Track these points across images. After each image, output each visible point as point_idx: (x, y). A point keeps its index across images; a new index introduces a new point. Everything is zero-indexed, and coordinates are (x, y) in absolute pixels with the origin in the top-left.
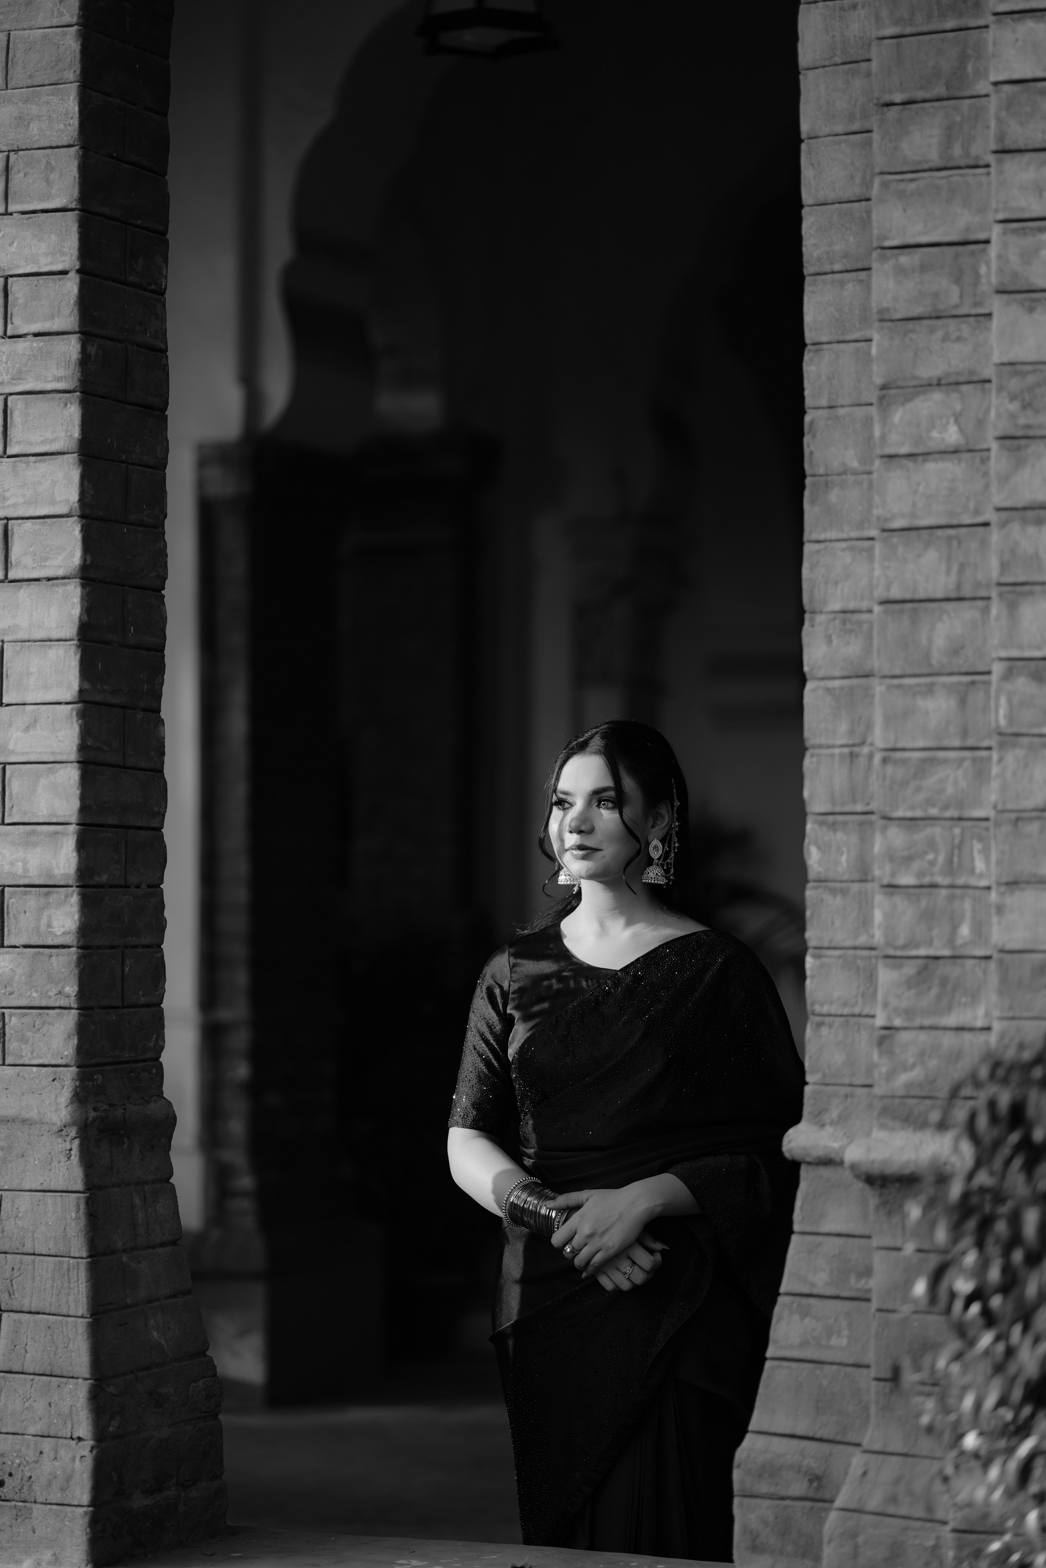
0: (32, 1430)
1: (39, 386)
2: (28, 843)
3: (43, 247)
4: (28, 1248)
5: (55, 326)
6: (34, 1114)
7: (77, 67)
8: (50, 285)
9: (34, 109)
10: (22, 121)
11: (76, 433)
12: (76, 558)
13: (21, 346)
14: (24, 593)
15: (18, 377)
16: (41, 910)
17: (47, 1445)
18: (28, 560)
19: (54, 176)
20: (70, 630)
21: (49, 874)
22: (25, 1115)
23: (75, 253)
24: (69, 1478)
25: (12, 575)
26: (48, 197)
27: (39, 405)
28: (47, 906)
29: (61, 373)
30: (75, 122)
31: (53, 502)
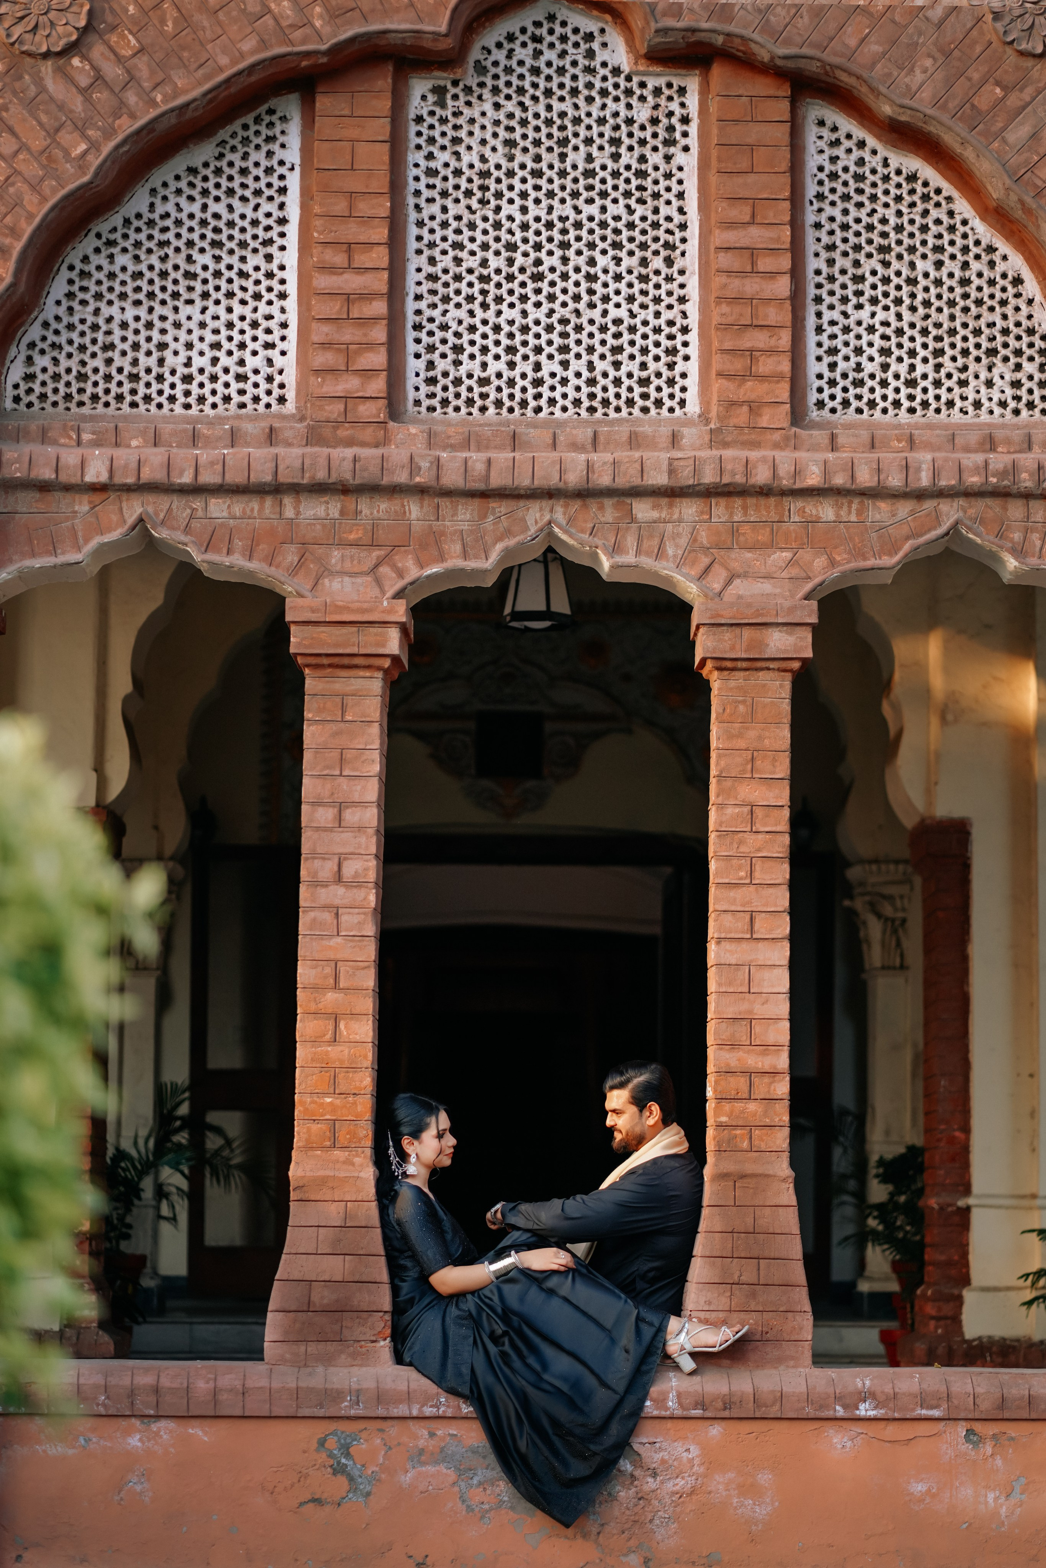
0: (781, 1309)
1: (770, 855)
2: (764, 1053)
3: (771, 794)
4: (771, 1231)
5: (778, 829)
6: (771, 1172)
7: (789, 717)
8: (776, 812)
9: (767, 734)
10: (760, 738)
11: (788, 876)
12: (788, 931)
13: (760, 836)
14: (761, 945)
15: (759, 850)
16: (771, 1083)
17: (790, 1315)
18: (763, 930)
19: (777, 764)
20: (785, 961)
21: (775, 1068)
22: (767, 1172)
23: (788, 798)
24: (801, 1329)
25: (755, 936)
26: (774, 773)
27: (769, 864)
28: (773, 1082)
29: (781, 849)
30: (789, 742)
31: (776, 906)
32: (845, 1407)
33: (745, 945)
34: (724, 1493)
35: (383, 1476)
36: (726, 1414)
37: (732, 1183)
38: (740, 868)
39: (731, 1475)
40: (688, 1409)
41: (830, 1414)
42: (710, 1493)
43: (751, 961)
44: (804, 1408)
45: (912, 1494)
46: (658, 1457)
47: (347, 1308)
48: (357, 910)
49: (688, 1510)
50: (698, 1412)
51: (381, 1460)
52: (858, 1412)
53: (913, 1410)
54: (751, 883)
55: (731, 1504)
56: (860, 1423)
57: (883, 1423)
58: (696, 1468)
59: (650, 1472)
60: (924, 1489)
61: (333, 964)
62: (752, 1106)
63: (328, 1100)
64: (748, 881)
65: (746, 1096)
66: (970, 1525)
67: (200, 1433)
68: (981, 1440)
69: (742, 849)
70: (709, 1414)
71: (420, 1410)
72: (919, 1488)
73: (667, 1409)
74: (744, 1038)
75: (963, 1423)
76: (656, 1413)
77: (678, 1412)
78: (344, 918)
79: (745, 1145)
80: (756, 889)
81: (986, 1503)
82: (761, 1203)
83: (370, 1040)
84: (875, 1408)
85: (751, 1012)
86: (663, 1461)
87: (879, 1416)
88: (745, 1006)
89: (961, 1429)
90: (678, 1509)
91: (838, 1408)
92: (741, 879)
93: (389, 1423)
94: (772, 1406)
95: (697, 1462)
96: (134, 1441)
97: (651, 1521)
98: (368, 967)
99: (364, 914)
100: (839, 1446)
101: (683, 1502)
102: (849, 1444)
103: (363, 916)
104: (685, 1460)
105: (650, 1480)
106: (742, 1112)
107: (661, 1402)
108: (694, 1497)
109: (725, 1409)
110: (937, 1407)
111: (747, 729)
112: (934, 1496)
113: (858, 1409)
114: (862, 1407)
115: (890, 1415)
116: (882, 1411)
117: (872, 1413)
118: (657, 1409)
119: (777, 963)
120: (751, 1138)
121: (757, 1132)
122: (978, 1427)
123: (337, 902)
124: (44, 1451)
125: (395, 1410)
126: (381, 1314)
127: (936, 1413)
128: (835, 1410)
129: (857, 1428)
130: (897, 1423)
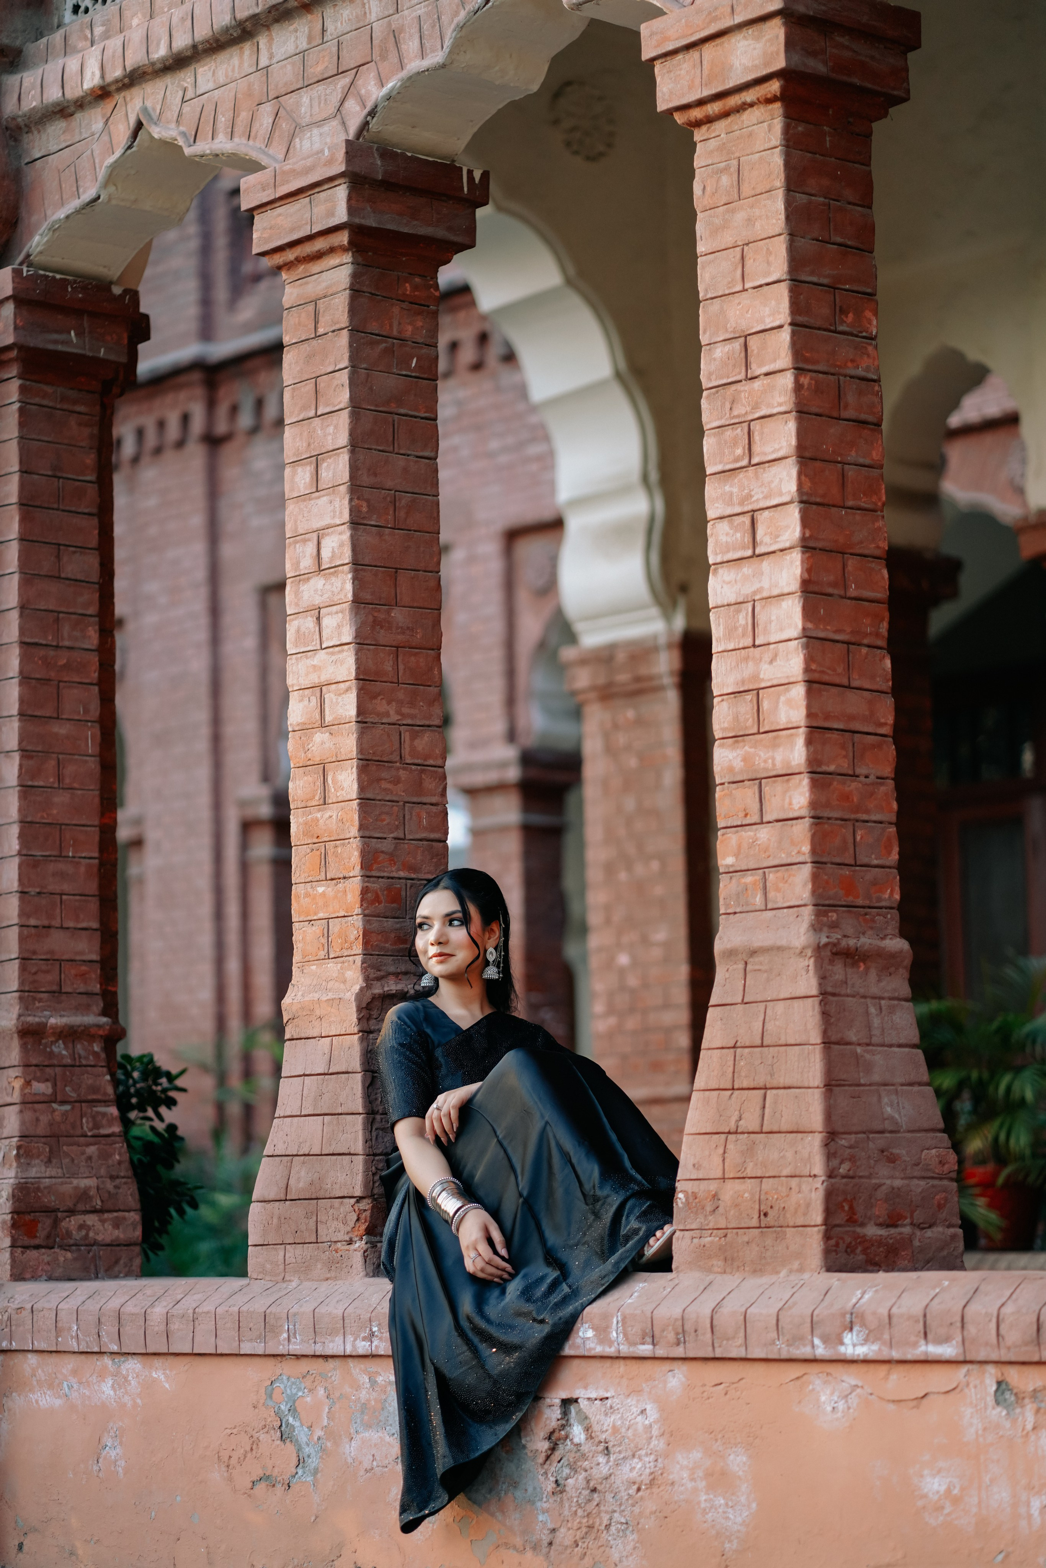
32: (825, 1340)
33: (747, 569)
34: (690, 1485)
35: (329, 1444)
36: (679, 1352)
37: (741, 966)
38: (735, 442)
39: (697, 1455)
40: (635, 1344)
41: (804, 1351)
42: (673, 1484)
43: (755, 593)
44: (773, 1343)
45: (925, 1496)
46: (609, 1421)
47: (321, 1195)
48: (334, 608)
49: (648, 1511)
50: (645, 1349)
51: (325, 1422)
52: (842, 1349)
53: (915, 1345)
54: (750, 465)
55: (699, 1503)
56: (853, 1368)
57: (884, 1368)
58: (654, 1442)
59: (601, 1447)
60: (943, 1488)
61: (318, 690)
62: (764, 834)
63: (320, 890)
64: (745, 462)
65: (755, 818)
66: (1007, 1556)
67: (162, 1377)
68: (1019, 1398)
69: (735, 413)
70: (660, 1352)
71: (354, 1346)
72: (936, 1487)
73: (610, 1343)
74: (750, 721)
75: (991, 1369)
76: (599, 1350)
77: (625, 1350)
78: (325, 622)
79: (758, 900)
80: (756, 473)
81: (1030, 1516)
82: (774, 997)
83: (354, 796)
84: (866, 1341)
85: (756, 677)
86: (615, 1430)
87: (871, 1356)
88: (748, 669)
89: (990, 1378)
90: (637, 1510)
91: (817, 1341)
92: (737, 460)
93: (331, 1363)
94: (734, 1338)
95: (655, 1432)
96: (107, 1389)
97: (608, 1527)
98: (347, 690)
99: (342, 612)
100: (829, 1409)
101: (642, 1498)
102: (841, 1405)
103: (340, 615)
104: (640, 1428)
105: (602, 1459)
106: (752, 845)
107: (602, 1332)
108: (655, 1490)
109: (678, 1344)
110: (946, 1340)
111: (733, 211)
112: (956, 1501)
113: (842, 1343)
114: (848, 1338)
115: (886, 1354)
116: (875, 1347)
117: (861, 1351)
118: (601, 1342)
119: (786, 591)
120: (765, 888)
121: (771, 877)
122: (1013, 1375)
123: (318, 601)
124: (37, 1401)
125: (331, 1345)
126: (353, 1201)
127: (948, 1351)
128: (813, 1346)
129: (849, 1378)
130: (901, 1368)
